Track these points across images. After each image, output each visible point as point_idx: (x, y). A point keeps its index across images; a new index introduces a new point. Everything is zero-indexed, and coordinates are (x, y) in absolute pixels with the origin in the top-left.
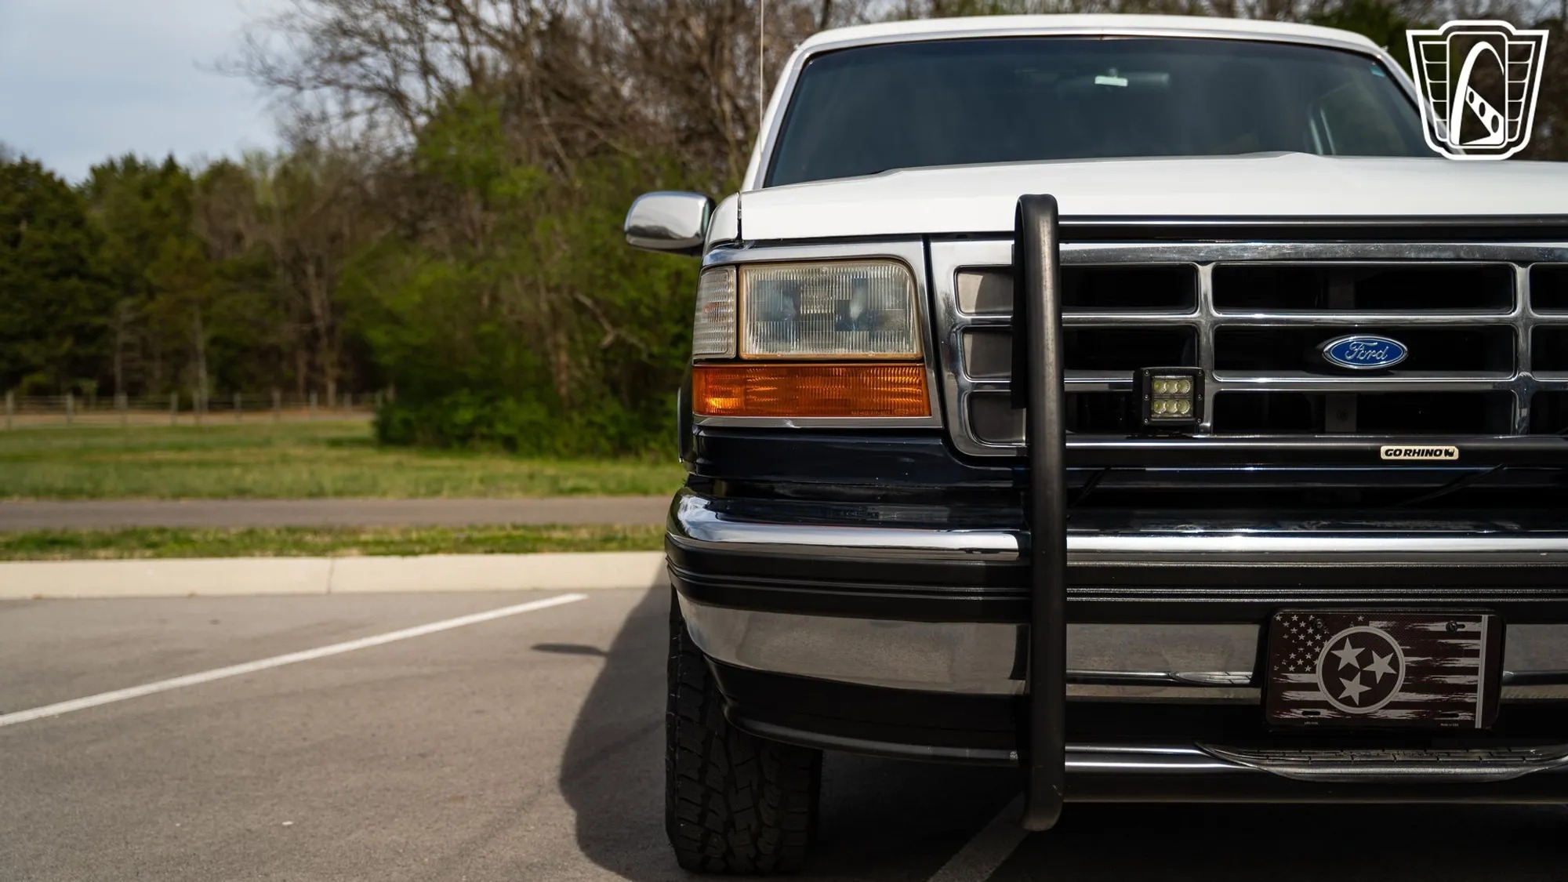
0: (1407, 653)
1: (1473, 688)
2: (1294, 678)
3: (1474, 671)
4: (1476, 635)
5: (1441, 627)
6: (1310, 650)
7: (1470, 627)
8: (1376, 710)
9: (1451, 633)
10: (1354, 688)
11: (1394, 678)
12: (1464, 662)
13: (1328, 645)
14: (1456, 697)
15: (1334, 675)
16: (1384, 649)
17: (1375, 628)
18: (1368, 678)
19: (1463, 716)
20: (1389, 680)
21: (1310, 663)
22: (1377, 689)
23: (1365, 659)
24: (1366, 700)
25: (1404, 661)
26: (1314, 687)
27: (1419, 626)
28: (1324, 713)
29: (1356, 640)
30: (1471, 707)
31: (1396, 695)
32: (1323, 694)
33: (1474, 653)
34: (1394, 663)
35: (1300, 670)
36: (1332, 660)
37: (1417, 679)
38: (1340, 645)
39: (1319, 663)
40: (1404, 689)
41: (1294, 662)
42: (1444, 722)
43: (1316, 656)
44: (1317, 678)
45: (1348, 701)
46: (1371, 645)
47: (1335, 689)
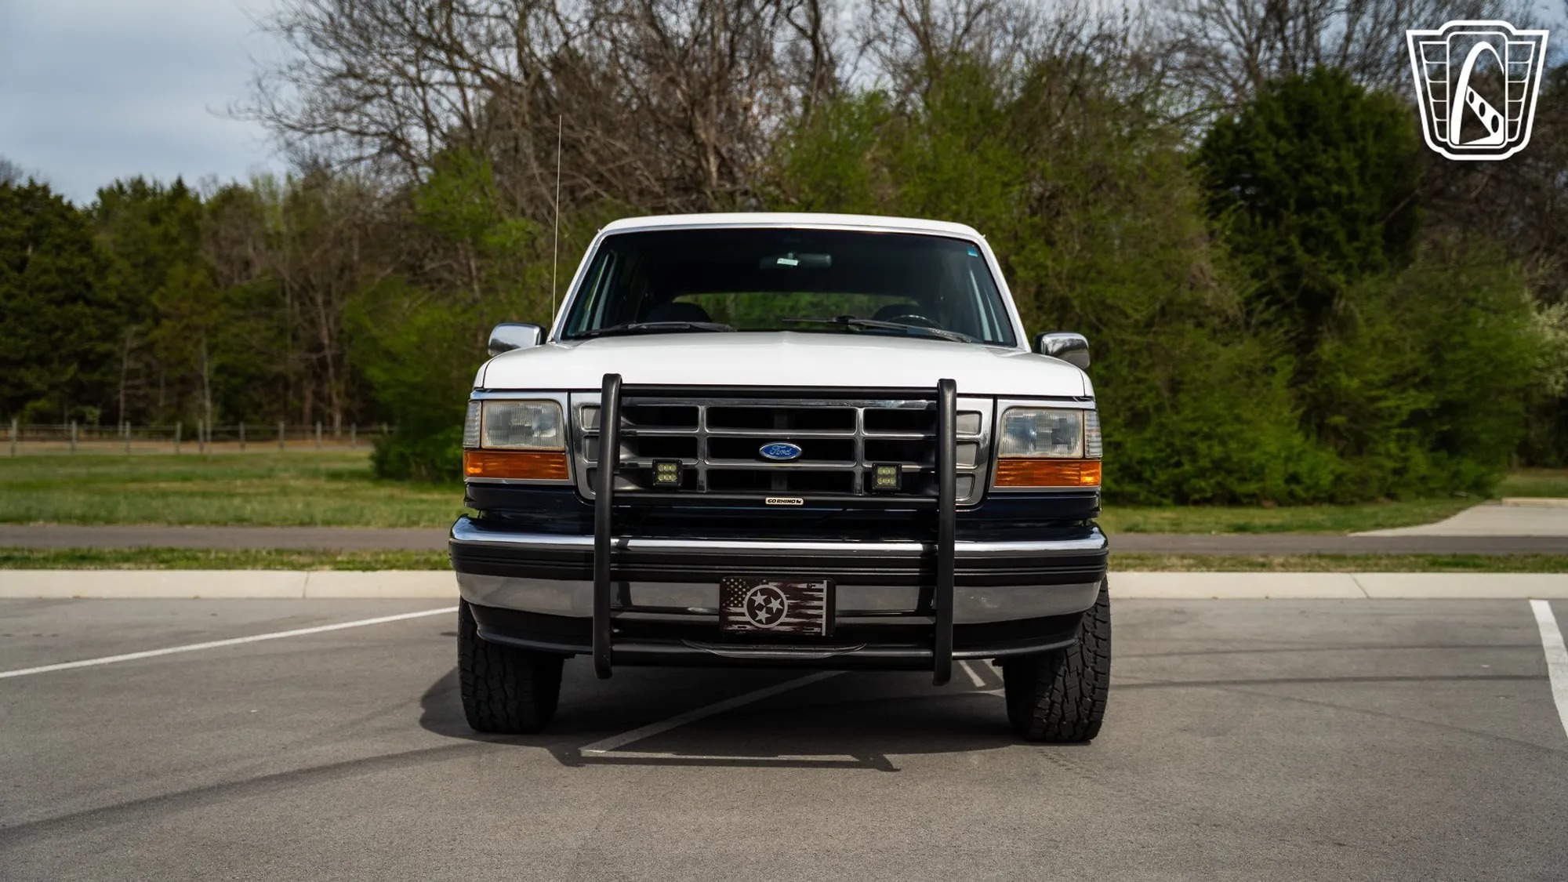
0: (788, 599)
1: (820, 616)
2: (733, 609)
3: (820, 608)
4: (821, 590)
5: (804, 586)
6: (741, 596)
7: (818, 586)
8: (774, 626)
9: (809, 589)
10: (762, 615)
11: (782, 611)
12: (816, 603)
13: (749, 594)
14: (812, 620)
15: (753, 609)
16: (777, 596)
17: (772, 586)
18: (769, 611)
19: (816, 630)
20: (780, 612)
21: (741, 602)
22: (774, 616)
23: (767, 601)
24: (769, 621)
25: (787, 602)
26: (743, 614)
27: (794, 585)
28: (748, 627)
29: (763, 592)
30: (820, 626)
31: (783, 619)
32: (748, 618)
33: (821, 599)
34: (782, 603)
35: (736, 606)
36: (751, 602)
37: (794, 611)
38: (755, 594)
39: (745, 602)
40: (787, 616)
41: (732, 602)
42: (807, 632)
43: (743, 599)
44: (744, 610)
45: (760, 621)
46: (770, 595)
47: (754, 616)
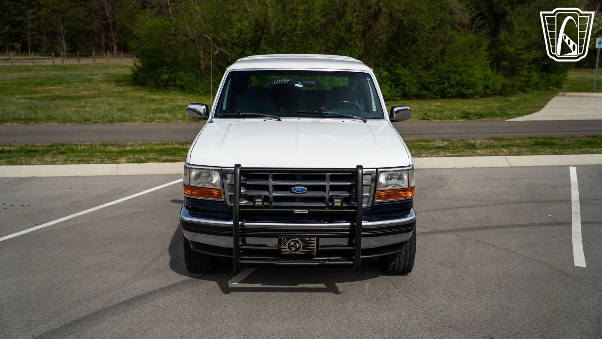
0: (302, 243)
1: (314, 249)
2: (283, 247)
3: (314, 246)
4: (314, 240)
5: (308, 239)
6: (285, 243)
7: (313, 239)
8: (297, 252)
9: (310, 240)
10: (293, 249)
11: (300, 247)
12: (312, 245)
13: (289, 242)
14: (311, 250)
15: (290, 247)
16: (298, 243)
17: (297, 239)
18: (296, 247)
19: (312, 254)
20: (299, 248)
21: (286, 245)
22: (298, 249)
23: (295, 244)
24: (295, 251)
25: (302, 245)
26: (286, 249)
27: (305, 239)
28: (288, 253)
29: (293, 241)
30: (314, 252)
31: (301, 250)
32: (288, 250)
33: (314, 243)
34: (300, 245)
35: (284, 246)
36: (289, 244)
37: (304, 248)
38: (291, 242)
39: (287, 245)
40: (302, 249)
41: (283, 245)
42: (310, 254)
43: (287, 244)
44: (287, 247)
45: (292, 251)
46: (296, 242)
47: (290, 249)
